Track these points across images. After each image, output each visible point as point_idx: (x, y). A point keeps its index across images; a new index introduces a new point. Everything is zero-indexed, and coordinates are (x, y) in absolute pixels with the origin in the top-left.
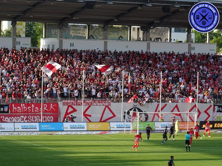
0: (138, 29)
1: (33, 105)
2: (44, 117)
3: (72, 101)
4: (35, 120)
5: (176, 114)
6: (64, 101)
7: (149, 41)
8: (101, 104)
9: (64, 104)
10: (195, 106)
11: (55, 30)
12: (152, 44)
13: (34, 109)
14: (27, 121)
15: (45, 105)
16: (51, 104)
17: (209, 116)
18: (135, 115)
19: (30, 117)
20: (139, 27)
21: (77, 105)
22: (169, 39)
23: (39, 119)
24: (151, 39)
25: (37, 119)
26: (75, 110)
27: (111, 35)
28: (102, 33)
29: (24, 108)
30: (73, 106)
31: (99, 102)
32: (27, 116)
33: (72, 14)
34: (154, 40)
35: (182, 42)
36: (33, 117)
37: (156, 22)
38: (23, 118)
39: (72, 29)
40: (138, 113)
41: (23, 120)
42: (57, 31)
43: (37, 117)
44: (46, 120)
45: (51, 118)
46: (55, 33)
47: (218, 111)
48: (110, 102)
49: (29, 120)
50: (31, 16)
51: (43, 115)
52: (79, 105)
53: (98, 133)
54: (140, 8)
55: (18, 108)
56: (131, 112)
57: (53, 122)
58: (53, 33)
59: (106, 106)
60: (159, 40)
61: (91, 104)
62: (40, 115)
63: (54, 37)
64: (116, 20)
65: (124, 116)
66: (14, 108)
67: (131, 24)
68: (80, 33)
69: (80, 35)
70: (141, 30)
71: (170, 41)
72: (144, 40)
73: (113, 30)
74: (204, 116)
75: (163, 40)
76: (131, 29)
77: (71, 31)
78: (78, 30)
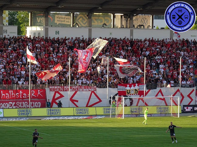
0: (121, 16)
1: (21, 91)
2: (32, 103)
3: (59, 87)
4: (23, 106)
5: (160, 99)
6: (51, 87)
7: (132, 28)
8: (87, 90)
9: (51, 90)
10: (178, 90)
11: (40, 18)
12: (135, 31)
13: (23, 95)
14: (15, 107)
15: (33, 92)
16: (39, 91)
17: (192, 100)
18: (120, 100)
19: (18, 103)
20: (123, 14)
21: (63, 91)
22: (151, 26)
23: (27, 105)
24: (134, 26)
25: (25, 105)
26: (62, 96)
27: (94, 22)
28: (86, 20)
29: (12, 94)
30: (60, 92)
31: (85, 88)
32: (16, 102)
33: (58, 3)
34: (137, 27)
35: (164, 28)
36: (21, 103)
37: (138, 9)
38: (12, 104)
39: (57, 17)
40: (123, 98)
41: (12, 106)
42: (43, 19)
43: (25, 103)
44: (34, 106)
45: (39, 104)
46: (41, 21)
48: (95, 88)
49: (17, 106)
50: (18, 5)
51: (31, 101)
52: (66, 91)
53: (85, 117)
55: (7, 94)
56: (117, 98)
57: (40, 108)
58: (39, 21)
59: (92, 92)
60: (142, 27)
61: (77, 90)
62: (28, 101)
64: (100, 8)
65: (110, 101)
66: (3, 95)
67: (114, 11)
68: (64, 21)
69: (65, 23)
70: (124, 17)
71: (152, 28)
72: (127, 27)
73: (97, 18)
74: (187, 101)
75: (146, 27)
76: (114, 17)
77: (56, 19)
78: (62, 18)
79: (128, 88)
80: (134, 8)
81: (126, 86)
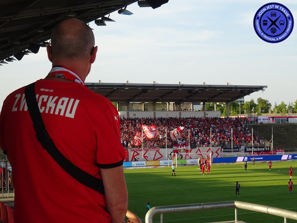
0: (174, 104)
3: (136, 149)
5: (199, 154)
7: (180, 111)
8: (154, 150)
9: (131, 150)
10: (210, 149)
11: (124, 106)
12: (182, 113)
17: (218, 154)
18: (174, 155)
20: (174, 103)
21: (139, 151)
24: (181, 109)
26: (138, 154)
27: (157, 108)
28: (152, 107)
30: (137, 152)
31: (152, 149)
33: (134, 97)
34: (183, 110)
35: (200, 111)
37: (184, 99)
39: (134, 106)
40: (176, 154)
42: (126, 107)
46: (124, 108)
47: (223, 152)
48: (159, 149)
52: (141, 151)
53: (153, 167)
54: (174, 91)
56: (172, 154)
57: (125, 162)
58: (123, 108)
59: (157, 151)
60: (187, 110)
61: (148, 150)
63: (124, 111)
64: (160, 99)
65: (168, 156)
67: (169, 101)
68: (139, 108)
69: (139, 109)
70: (175, 104)
71: (193, 110)
72: (177, 111)
73: (158, 105)
74: (215, 155)
75: (189, 110)
76: (169, 104)
77: (134, 107)
78: (137, 106)
79: (179, 148)
80: (181, 98)
81: (178, 147)
